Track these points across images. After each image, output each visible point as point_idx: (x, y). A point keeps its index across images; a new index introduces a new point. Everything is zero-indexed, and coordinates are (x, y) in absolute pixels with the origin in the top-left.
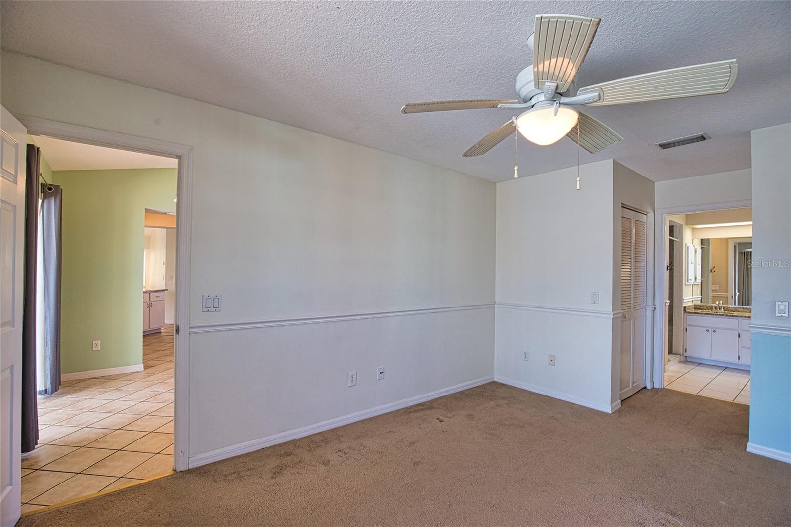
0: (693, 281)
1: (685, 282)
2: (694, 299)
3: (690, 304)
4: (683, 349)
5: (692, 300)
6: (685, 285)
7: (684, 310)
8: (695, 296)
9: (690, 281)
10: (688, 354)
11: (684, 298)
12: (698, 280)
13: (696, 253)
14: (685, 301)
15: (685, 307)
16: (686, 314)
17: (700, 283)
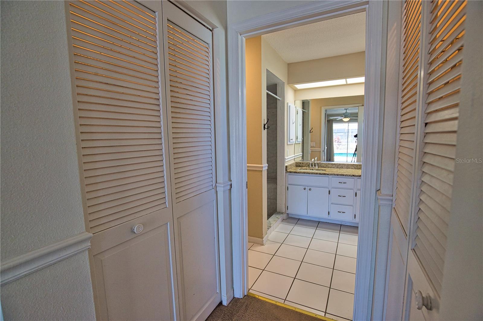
0: (294, 140)
1: (287, 143)
2: (296, 157)
3: (293, 162)
4: (285, 208)
5: (294, 158)
6: (287, 144)
7: (286, 170)
8: (296, 154)
9: (291, 141)
10: (289, 211)
11: (286, 158)
12: (300, 139)
13: (297, 114)
14: (286, 161)
15: (286, 167)
16: (287, 174)
17: (301, 142)
